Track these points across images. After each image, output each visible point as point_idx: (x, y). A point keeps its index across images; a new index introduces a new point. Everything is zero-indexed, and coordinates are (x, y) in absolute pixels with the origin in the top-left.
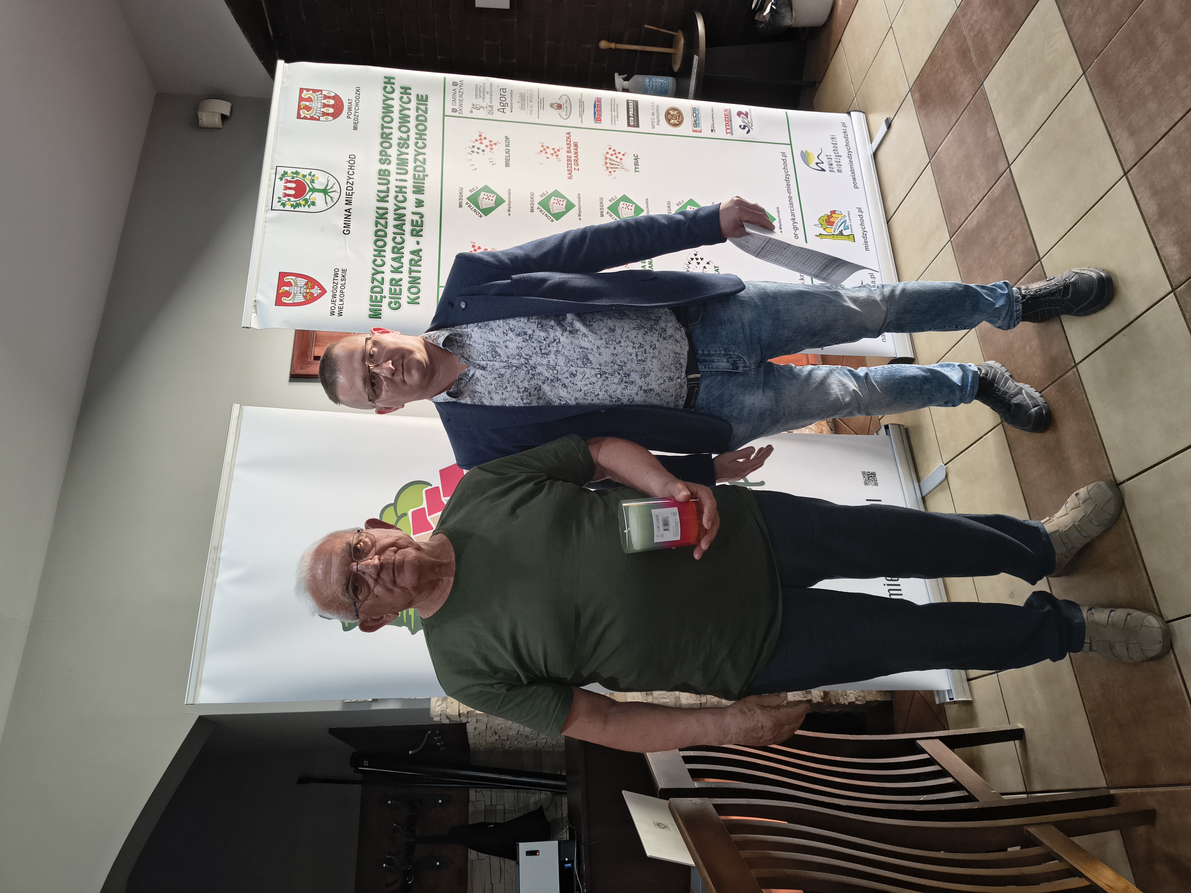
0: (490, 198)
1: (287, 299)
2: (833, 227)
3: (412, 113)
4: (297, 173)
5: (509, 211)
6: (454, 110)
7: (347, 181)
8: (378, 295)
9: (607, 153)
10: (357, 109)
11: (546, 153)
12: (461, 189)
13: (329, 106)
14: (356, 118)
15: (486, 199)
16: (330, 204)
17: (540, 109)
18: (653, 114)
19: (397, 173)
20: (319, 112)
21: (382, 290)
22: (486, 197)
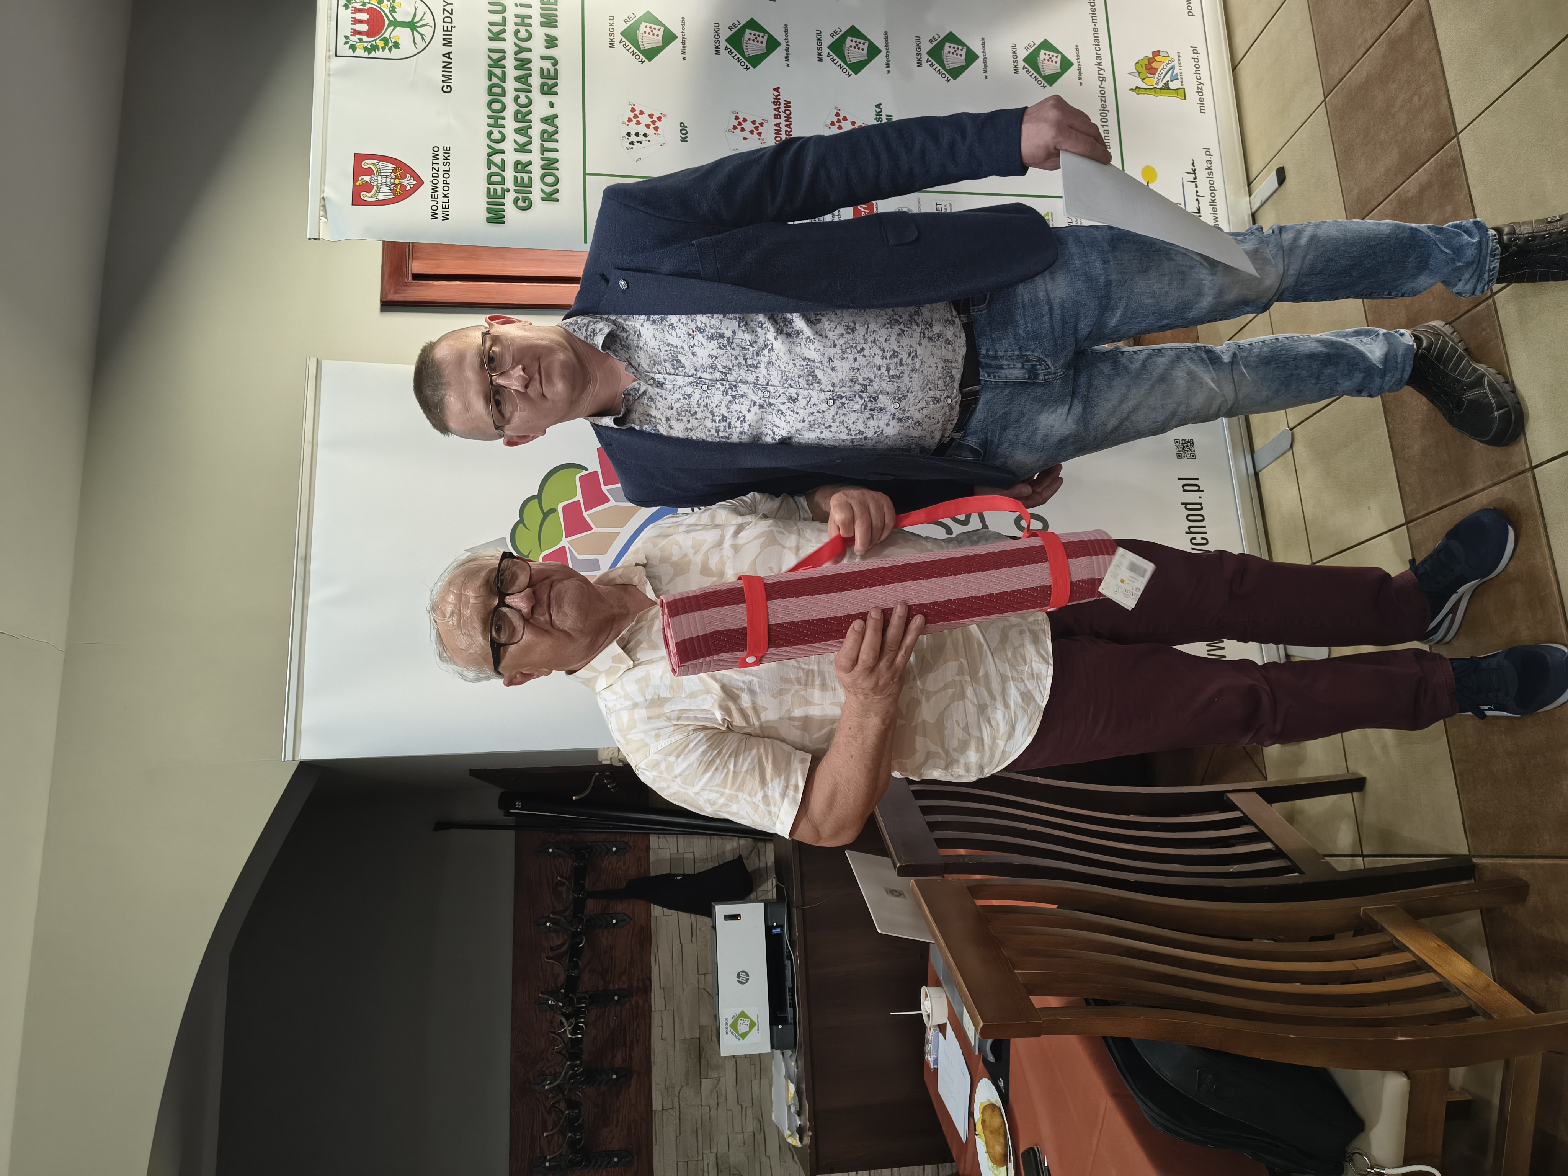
0: (654, 32)
1: (367, 194)
2: (1156, 76)
5: (683, 52)
7: (442, 8)
8: (499, 188)
12: (612, 18)
15: (649, 33)
16: (421, 45)
21: (503, 179)
22: (648, 30)
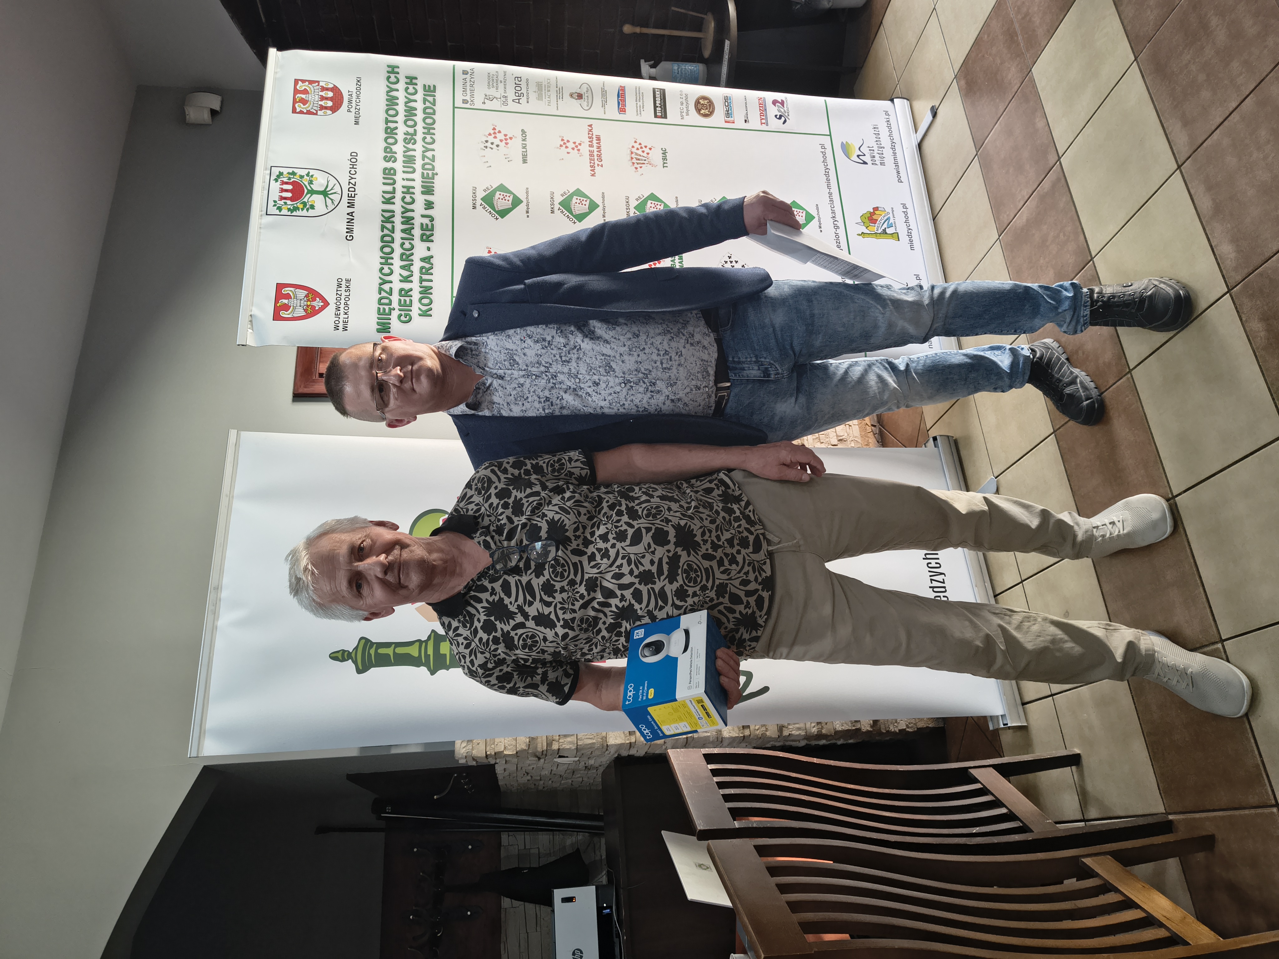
0: (506, 198)
1: (285, 312)
2: (876, 225)
3: (419, 106)
4: (294, 174)
5: (527, 212)
6: (465, 102)
7: (348, 181)
8: (387, 308)
9: (633, 147)
10: (358, 101)
11: (567, 147)
12: (475, 189)
13: (327, 99)
14: (358, 111)
15: (502, 199)
16: (331, 207)
17: (559, 100)
18: (682, 104)
19: (404, 172)
20: (317, 105)
21: (391, 301)
22: (501, 197)
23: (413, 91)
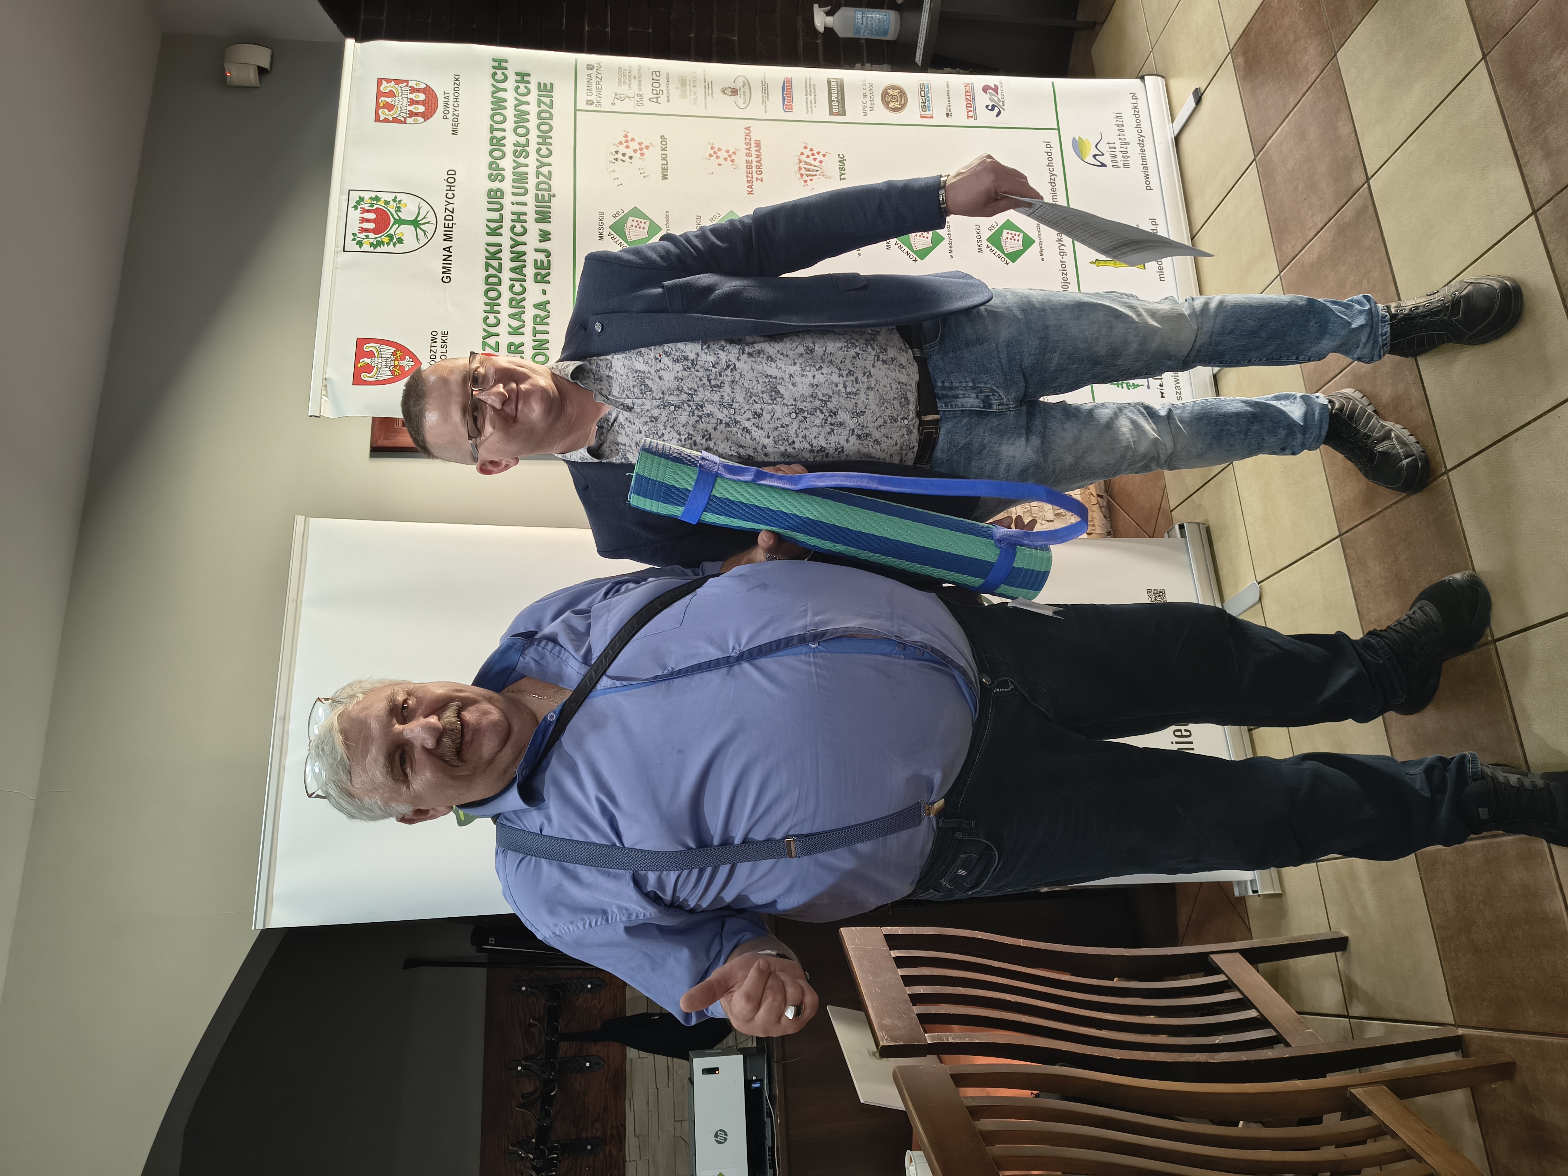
0: (641, 224)
1: (368, 375)
3: (533, 109)
4: (377, 199)
6: (590, 103)
7: (444, 207)
9: (802, 154)
11: (718, 157)
12: (602, 214)
13: (417, 102)
14: (456, 118)
15: (636, 227)
16: (423, 240)
17: (707, 97)
18: (865, 96)
19: (513, 194)
20: (405, 111)
23: (525, 91)
